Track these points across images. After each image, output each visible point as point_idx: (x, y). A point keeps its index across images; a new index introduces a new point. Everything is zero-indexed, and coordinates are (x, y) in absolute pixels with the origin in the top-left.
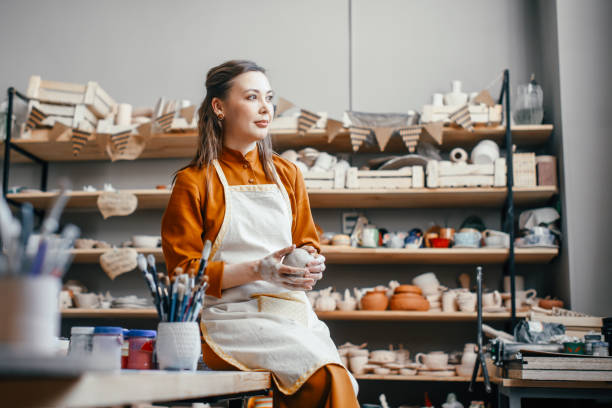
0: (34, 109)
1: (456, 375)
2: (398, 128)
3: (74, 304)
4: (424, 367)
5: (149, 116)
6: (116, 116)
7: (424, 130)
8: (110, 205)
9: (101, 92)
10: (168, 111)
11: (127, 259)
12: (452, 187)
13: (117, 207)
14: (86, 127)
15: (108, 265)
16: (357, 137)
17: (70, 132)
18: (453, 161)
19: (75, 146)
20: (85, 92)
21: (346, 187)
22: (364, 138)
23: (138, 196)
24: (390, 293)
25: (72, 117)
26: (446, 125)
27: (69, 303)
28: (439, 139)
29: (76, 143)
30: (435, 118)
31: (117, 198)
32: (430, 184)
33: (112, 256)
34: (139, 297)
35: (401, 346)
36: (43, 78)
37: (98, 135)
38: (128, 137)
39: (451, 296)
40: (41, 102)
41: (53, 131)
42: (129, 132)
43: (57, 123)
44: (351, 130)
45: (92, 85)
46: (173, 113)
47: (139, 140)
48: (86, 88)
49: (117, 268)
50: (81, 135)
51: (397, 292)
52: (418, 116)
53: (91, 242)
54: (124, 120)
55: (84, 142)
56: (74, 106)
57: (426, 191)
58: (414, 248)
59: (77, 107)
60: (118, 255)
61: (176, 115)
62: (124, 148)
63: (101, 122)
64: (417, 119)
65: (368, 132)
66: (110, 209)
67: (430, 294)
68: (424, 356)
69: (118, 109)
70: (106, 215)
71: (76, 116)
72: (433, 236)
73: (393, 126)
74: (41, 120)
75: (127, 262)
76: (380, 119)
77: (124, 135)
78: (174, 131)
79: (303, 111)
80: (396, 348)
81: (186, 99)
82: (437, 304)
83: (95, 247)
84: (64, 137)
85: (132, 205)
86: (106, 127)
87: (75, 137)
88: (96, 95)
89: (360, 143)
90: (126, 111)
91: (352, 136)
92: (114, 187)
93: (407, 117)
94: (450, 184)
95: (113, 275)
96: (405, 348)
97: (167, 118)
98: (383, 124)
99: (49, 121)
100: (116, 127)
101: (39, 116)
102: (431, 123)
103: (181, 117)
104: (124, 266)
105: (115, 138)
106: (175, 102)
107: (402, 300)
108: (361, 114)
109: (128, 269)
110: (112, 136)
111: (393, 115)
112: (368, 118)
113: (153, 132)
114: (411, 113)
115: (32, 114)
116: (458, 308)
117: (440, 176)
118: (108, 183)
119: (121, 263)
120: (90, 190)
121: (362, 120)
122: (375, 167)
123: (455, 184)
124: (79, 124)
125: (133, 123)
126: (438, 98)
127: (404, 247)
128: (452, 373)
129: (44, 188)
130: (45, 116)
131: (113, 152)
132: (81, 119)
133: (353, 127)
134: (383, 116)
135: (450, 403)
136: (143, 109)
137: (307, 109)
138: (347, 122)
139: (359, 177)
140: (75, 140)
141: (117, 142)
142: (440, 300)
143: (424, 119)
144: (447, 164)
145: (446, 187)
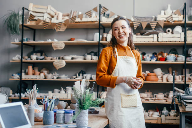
0: (31, 14)
1: (167, 101)
2: (149, 22)
3: (45, 78)
4: (156, 98)
5: (68, 15)
6: (57, 16)
7: (157, 23)
8: (56, 46)
9: (53, 9)
10: (74, 16)
11: (62, 63)
12: (166, 41)
13: (59, 46)
14: (48, 20)
15: (56, 65)
16: (136, 25)
17: (43, 22)
18: (167, 33)
19: (44, 27)
20: (47, 9)
22: (138, 25)
23: (65, 43)
24: (146, 75)
25: (43, 17)
26: (165, 21)
27: (44, 77)
28: (162, 26)
29: (44, 26)
30: (161, 19)
31: (58, 44)
32: (159, 40)
33: (57, 63)
34: (66, 75)
35: (149, 91)
36: (33, 4)
37: (52, 23)
38: (61, 24)
39: (165, 77)
40: (33, 12)
41: (38, 21)
42: (62, 22)
43: (38, 19)
44: (134, 22)
45: (49, 6)
46: (76, 16)
47: (65, 25)
48: (48, 7)
49: (59, 66)
50: (47, 23)
51: (148, 75)
52: (156, 18)
53: (50, 58)
54: (60, 18)
55: (47, 25)
56: (44, 13)
57: (158, 43)
58: (154, 61)
59: (45, 14)
60: (59, 62)
61: (77, 17)
62: (60, 28)
63: (52, 19)
64: (156, 20)
65: (139, 23)
66: (56, 47)
67: (159, 75)
68: (156, 95)
69: (58, 14)
70: (55, 49)
71: (44, 16)
72: (160, 57)
73: (147, 21)
74: (33, 18)
75: (62, 64)
76: (143, 19)
78: (76, 22)
80: (148, 91)
81: (80, 11)
82: (161, 79)
83: (51, 59)
84: (41, 24)
85: (63, 46)
86: (54, 21)
87: (44, 24)
88: (51, 10)
89: (137, 27)
90: (61, 15)
91: (134, 25)
92: (57, 40)
93: (152, 18)
95: (57, 68)
96: (150, 91)
97: (74, 18)
98: (144, 20)
99: (36, 18)
100: (57, 20)
101: (33, 16)
102: (160, 20)
103: (78, 18)
104: (61, 66)
105: (57, 24)
106: (76, 11)
107: (149, 78)
108: (137, 17)
109: (62, 67)
110: (56, 24)
111: (148, 18)
112: (140, 19)
113: (69, 22)
114: (154, 17)
115: (30, 16)
116: (168, 81)
117: (163, 38)
118: (55, 39)
119: (60, 65)
120: (49, 41)
121: (137, 19)
122: (142, 34)
123: (167, 41)
124: (45, 19)
125: (63, 19)
126: (163, 12)
127: (150, 61)
128: (165, 101)
129: (34, 40)
130: (35, 17)
131: (57, 29)
132: (46, 18)
134: (144, 18)
135: (164, 110)
136: (66, 13)
137: (119, 15)
138: (133, 20)
139: (136, 38)
140: (44, 25)
141: (58, 26)
142: (162, 77)
143: (157, 19)
144: (165, 34)
145: (165, 41)
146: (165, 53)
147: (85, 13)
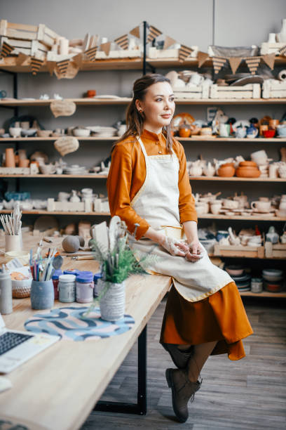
0: (5, 43)
1: (276, 216)
2: (245, 58)
3: (40, 172)
4: (256, 210)
5: (80, 44)
6: (59, 47)
7: (261, 59)
8: (59, 109)
9: (48, 31)
10: (92, 47)
11: (71, 144)
12: (279, 98)
13: (64, 110)
14: (40, 56)
15: (60, 147)
16: (218, 64)
17: (29, 59)
18: (280, 80)
19: (34, 69)
20: (37, 31)
21: (210, 98)
22: (222, 65)
23: (76, 103)
24: (237, 164)
25: (30, 48)
26: (277, 56)
27: (37, 171)
28: (272, 65)
29: (33, 67)
30: (270, 52)
31: (62, 104)
32: (264, 96)
33: (61, 142)
34: (80, 166)
35: (242, 193)
36: (8, 22)
37: (48, 62)
38: (67, 64)
39: (274, 168)
40: (9, 38)
41: (19, 58)
42: (68, 60)
43: (21, 53)
44: (214, 59)
45: (42, 26)
46: (96, 47)
47: (75, 65)
48: (38, 28)
49: (65, 150)
50: (37, 62)
51: (241, 165)
52: (259, 49)
53: (50, 132)
54: (65, 52)
55: (39, 67)
56: (31, 41)
57: (261, 100)
58: (252, 137)
59: (33, 42)
60: (66, 141)
61: (98, 49)
62: (65, 72)
63: (49, 52)
64: (258, 54)
65: (225, 61)
66: (58, 112)
67: (261, 165)
68: (256, 203)
69: (60, 41)
70: (56, 115)
71: (33, 48)
72: (264, 128)
73: (241, 56)
74: (10, 51)
75: (71, 146)
76: (233, 51)
77: (65, 63)
78: (97, 60)
79: (182, 46)
80: (239, 195)
81: (105, 37)
82: (266, 171)
83: (50, 136)
84: (26, 63)
85: (73, 109)
86: (53, 56)
87: (32, 63)
88: (45, 33)
89: (219, 68)
90: (65, 43)
91: (215, 64)
92: (60, 96)
93: (251, 49)
94: (277, 96)
95: (64, 154)
96: (245, 194)
97: (92, 51)
98: (236, 55)
99: (16, 51)
100: (59, 56)
101: (8, 48)
102: (267, 55)
103: (101, 50)
104: (70, 149)
105: (59, 64)
106: (97, 36)
107: (243, 171)
108: (220, 47)
109: (72, 151)
110: (57, 63)
111: (242, 48)
112: (225, 51)
113: (83, 59)
114: (254, 47)
115: (3, 47)
116: (279, 176)
117: (271, 91)
118: (57, 93)
119: (68, 147)
120: (45, 98)
121: (221, 52)
122: (230, 83)
123: (281, 97)
124: (35, 53)
125: (70, 52)
126: (272, 36)
127: (246, 137)
128: (273, 214)
129: (15, 97)
130: (12, 48)
131: (58, 73)
132: (36, 51)
133: (215, 57)
134: (235, 49)
135: (271, 233)
136: (76, 40)
137: (185, 45)
138: (211, 53)
139: (218, 91)
140: (33, 65)
141: (60, 68)
142: (268, 169)
143: (262, 52)
144: (276, 82)
145: (275, 98)
146: (274, 119)
147: (115, 41)
